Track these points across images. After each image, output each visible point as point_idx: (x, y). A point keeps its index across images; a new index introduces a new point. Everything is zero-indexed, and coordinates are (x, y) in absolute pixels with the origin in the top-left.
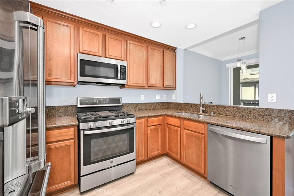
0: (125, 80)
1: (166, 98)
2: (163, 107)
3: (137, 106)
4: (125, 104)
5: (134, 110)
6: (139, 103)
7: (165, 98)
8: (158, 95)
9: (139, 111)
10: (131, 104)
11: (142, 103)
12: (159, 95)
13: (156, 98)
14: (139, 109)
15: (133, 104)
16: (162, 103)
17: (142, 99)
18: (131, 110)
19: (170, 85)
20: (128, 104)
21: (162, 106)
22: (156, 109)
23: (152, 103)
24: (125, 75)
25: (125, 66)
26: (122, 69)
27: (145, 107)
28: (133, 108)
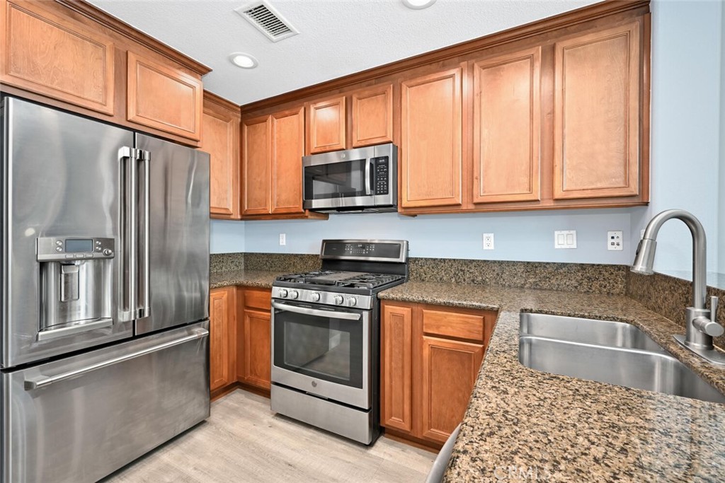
0: (387, 193)
1: (620, 248)
2: (596, 285)
3: (465, 268)
4: (426, 259)
5: (453, 280)
6: (472, 261)
7: (610, 248)
8: (565, 232)
9: (472, 284)
10: (444, 260)
11: (485, 261)
12: (574, 232)
13: (557, 246)
14: (473, 281)
15: (450, 260)
16: (593, 265)
17: (485, 247)
18: (445, 278)
19: (599, 185)
20: (435, 260)
21: (589, 278)
22: (551, 289)
23: (528, 263)
24: (387, 181)
25: (387, 158)
26: (380, 166)
27: (498, 274)
28: (452, 275)
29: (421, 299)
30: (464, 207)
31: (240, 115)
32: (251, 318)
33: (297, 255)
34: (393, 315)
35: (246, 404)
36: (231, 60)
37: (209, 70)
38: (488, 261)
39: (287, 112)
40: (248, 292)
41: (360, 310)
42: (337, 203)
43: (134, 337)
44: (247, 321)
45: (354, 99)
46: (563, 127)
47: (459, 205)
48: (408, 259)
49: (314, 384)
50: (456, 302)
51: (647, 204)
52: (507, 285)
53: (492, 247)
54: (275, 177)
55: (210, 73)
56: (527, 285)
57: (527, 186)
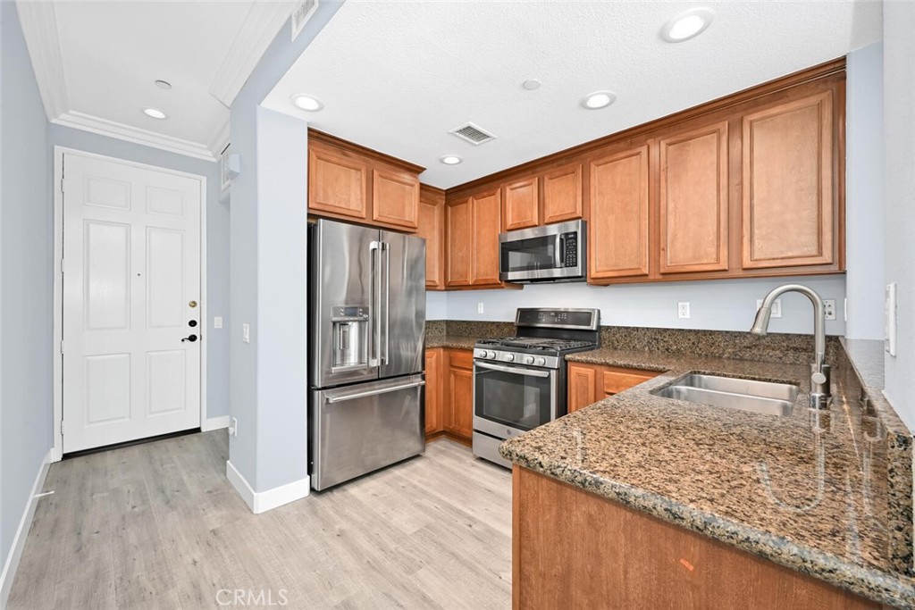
0: (576, 266)
1: (832, 318)
3: (658, 336)
4: (618, 327)
5: (647, 349)
6: (666, 330)
9: (666, 353)
10: (637, 329)
11: (680, 330)
14: (667, 350)
15: (643, 329)
17: (681, 316)
18: (638, 346)
20: (627, 328)
23: (727, 332)
24: (576, 254)
25: (575, 233)
26: (569, 240)
27: (694, 344)
28: (645, 343)
29: (603, 361)
30: (651, 277)
31: (444, 197)
32: (456, 376)
33: (493, 323)
34: (579, 375)
35: (451, 449)
36: (442, 161)
37: (425, 169)
38: (683, 330)
39: (485, 194)
40: (453, 354)
41: (549, 369)
42: (532, 274)
43: (379, 379)
44: (452, 378)
45: (546, 178)
46: (752, 198)
47: (646, 275)
48: (599, 327)
49: (509, 432)
50: (635, 364)
51: (845, 273)
52: (703, 354)
53: (688, 316)
54: (475, 252)
55: (425, 172)
56: (726, 355)
57: (715, 256)
